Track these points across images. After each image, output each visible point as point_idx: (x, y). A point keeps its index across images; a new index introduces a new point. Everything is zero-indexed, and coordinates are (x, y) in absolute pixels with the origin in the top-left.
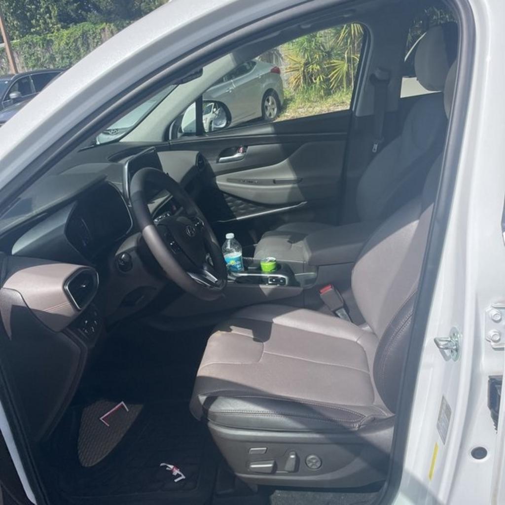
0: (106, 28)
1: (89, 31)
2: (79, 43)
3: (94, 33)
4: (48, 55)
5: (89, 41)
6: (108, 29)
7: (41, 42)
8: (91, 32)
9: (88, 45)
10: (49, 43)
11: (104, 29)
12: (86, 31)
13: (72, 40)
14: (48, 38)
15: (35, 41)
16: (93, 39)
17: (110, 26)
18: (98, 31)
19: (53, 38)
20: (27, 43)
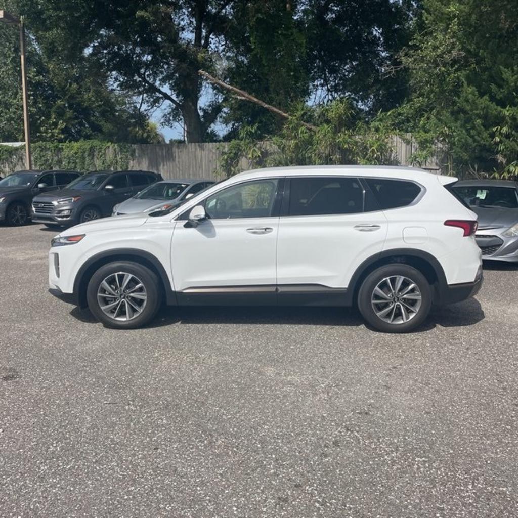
2: (86, 154)
3: (101, 148)
4: (56, 158)
5: (95, 154)
6: (113, 147)
7: (53, 148)
8: (98, 148)
9: (93, 156)
10: (60, 150)
11: (109, 147)
12: (94, 147)
13: (80, 151)
14: (60, 146)
15: (48, 147)
16: (99, 152)
17: (114, 145)
18: (104, 147)
19: (64, 147)
20: (40, 147)
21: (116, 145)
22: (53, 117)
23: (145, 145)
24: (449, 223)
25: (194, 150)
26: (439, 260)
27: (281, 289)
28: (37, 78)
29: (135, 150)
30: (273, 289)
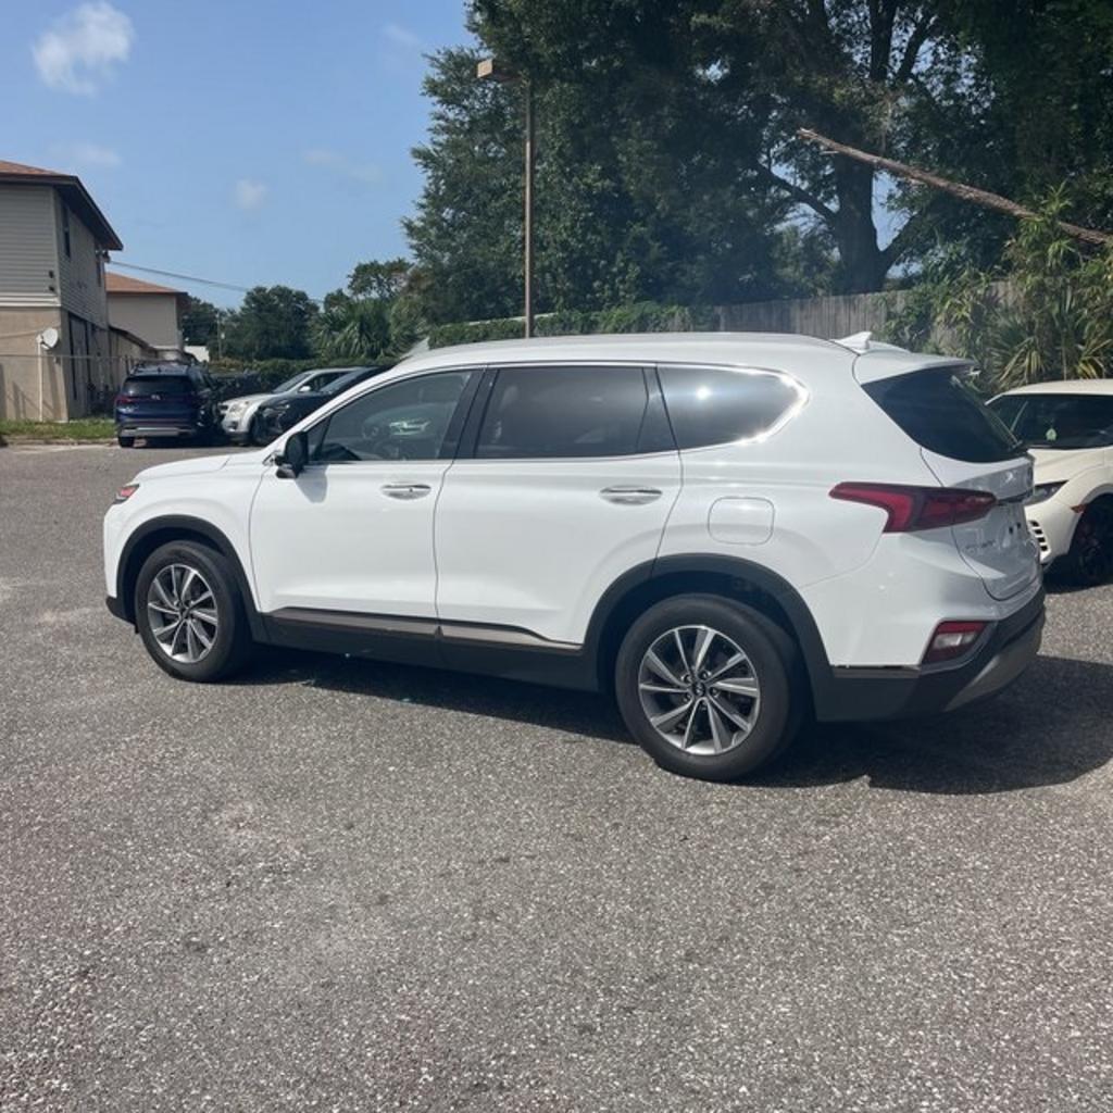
0: (677, 314)
1: (651, 314)
3: (658, 317)
6: (680, 314)
8: (654, 316)
11: (673, 315)
12: (647, 315)
14: (592, 318)
15: (573, 319)
17: (683, 311)
18: (664, 316)
19: (599, 319)
21: (686, 309)
22: (618, 260)
23: (738, 307)
24: (846, 491)
25: (833, 312)
26: (803, 593)
27: (447, 631)
28: (599, 184)
29: (719, 317)
30: (430, 629)
